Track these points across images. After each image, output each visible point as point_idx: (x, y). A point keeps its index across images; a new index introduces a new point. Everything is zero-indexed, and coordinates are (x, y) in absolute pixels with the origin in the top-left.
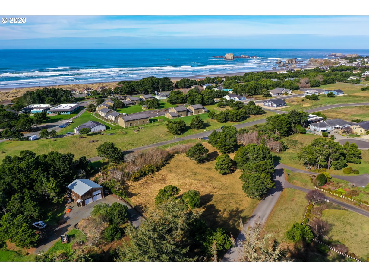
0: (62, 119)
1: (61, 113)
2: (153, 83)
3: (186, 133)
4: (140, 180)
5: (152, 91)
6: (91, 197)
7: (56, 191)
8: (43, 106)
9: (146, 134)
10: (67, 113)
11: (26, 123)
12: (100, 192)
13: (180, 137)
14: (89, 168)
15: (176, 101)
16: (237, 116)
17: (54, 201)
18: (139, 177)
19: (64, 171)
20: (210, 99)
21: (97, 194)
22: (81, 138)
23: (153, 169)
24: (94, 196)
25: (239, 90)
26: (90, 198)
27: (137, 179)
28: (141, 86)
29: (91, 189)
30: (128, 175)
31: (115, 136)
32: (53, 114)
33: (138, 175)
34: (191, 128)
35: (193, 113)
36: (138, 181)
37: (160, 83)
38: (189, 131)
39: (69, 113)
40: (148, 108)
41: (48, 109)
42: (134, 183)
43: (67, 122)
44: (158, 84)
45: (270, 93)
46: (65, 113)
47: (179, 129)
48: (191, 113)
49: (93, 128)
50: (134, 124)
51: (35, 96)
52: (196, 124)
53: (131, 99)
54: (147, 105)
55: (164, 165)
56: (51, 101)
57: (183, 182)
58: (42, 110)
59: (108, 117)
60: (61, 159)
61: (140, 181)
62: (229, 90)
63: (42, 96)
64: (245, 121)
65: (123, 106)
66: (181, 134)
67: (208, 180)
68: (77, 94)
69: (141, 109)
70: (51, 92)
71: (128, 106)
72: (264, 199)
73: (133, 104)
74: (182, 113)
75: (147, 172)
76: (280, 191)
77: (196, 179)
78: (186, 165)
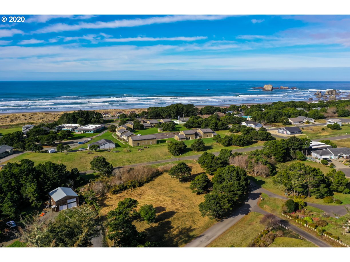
0: (85, 137)
1: (86, 132)
2: (178, 108)
3: (185, 154)
4: (120, 193)
5: (175, 116)
6: (66, 204)
7: (35, 195)
8: (73, 125)
9: (148, 153)
10: (90, 132)
11: (50, 138)
12: (76, 200)
13: (178, 157)
14: (78, 179)
15: (191, 125)
16: (240, 141)
17: (33, 205)
18: (119, 191)
19: (53, 180)
20: (224, 124)
21: (72, 201)
22: (90, 153)
23: (135, 184)
24: (69, 203)
25: (258, 117)
26: (65, 204)
27: (116, 192)
28: (166, 111)
29: (66, 196)
30: (109, 187)
31: (120, 153)
32: (79, 132)
33: (118, 188)
34: (192, 150)
35: (202, 137)
36: (117, 194)
37: (185, 109)
38: (190, 152)
39: (92, 132)
40: (163, 131)
41: (76, 128)
42: (113, 195)
43: (87, 140)
44: (183, 110)
45: (290, 121)
46: (89, 132)
47: (178, 149)
48: (200, 136)
49: (104, 146)
50: (141, 144)
51: (70, 117)
52: (197, 146)
53: (150, 122)
54: (163, 128)
55: (148, 181)
56: (82, 121)
57: (157, 198)
58: (71, 129)
59: (122, 137)
60: (52, 168)
61: (120, 194)
62: (248, 117)
63: (76, 117)
64: (250, 146)
65: (142, 128)
66: (179, 155)
67: (181, 198)
68: (109, 116)
69: (157, 131)
70: (85, 114)
71: (147, 128)
72: (222, 221)
73: (151, 127)
74: (191, 136)
75: (128, 186)
76: (244, 215)
77: (170, 196)
78: (169, 183)
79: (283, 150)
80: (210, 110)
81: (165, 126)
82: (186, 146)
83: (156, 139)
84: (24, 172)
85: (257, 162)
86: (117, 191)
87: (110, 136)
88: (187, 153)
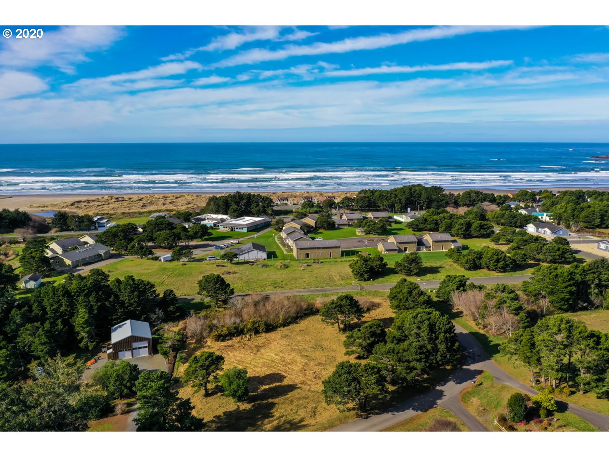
0: (232, 237)
1: (236, 229)
2: (411, 194)
3: (381, 279)
4: (228, 340)
5: (402, 208)
6: (130, 350)
7: (85, 330)
8: (220, 216)
9: (315, 271)
10: (242, 229)
11: (170, 237)
12: (147, 345)
13: (364, 284)
14: (171, 308)
15: (421, 226)
16: (498, 261)
17: (81, 345)
18: (226, 336)
20: (485, 227)
21: (140, 346)
22: (219, 266)
23: (259, 326)
24: (136, 349)
25: (565, 215)
26: (128, 350)
27: (222, 338)
28: (386, 199)
29: (130, 337)
30: (211, 328)
31: (268, 269)
32: (225, 229)
33: (225, 331)
34: (396, 273)
35: (431, 249)
36: (223, 341)
37: (424, 195)
38: (392, 276)
39: (245, 230)
40: (367, 234)
41: (223, 220)
42: (216, 343)
43: (232, 243)
44: (420, 196)
46: (240, 229)
47: (366, 270)
48: (426, 247)
49: (247, 254)
50: (313, 254)
51: (221, 203)
52: (405, 266)
53: (348, 217)
54: (365, 228)
55: (285, 324)
56: (235, 211)
57: (282, 357)
58: (214, 223)
59: (286, 240)
61: (227, 342)
62: (545, 214)
63: (230, 203)
65: (331, 226)
66: (369, 279)
67: (324, 362)
68: (289, 204)
69: (354, 234)
70: (244, 199)
71: (341, 227)
72: (367, 418)
73: (349, 225)
74: (407, 245)
75: (245, 329)
76: (419, 411)
77: (308, 356)
78: (320, 331)
79: (570, 285)
80: (473, 197)
81: (369, 225)
82: (386, 264)
83: (339, 247)
84: (84, 290)
85: (498, 306)
86: (222, 336)
87: (271, 239)
88: (387, 278)
